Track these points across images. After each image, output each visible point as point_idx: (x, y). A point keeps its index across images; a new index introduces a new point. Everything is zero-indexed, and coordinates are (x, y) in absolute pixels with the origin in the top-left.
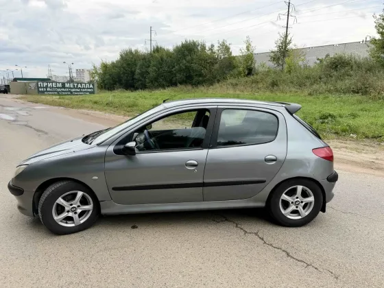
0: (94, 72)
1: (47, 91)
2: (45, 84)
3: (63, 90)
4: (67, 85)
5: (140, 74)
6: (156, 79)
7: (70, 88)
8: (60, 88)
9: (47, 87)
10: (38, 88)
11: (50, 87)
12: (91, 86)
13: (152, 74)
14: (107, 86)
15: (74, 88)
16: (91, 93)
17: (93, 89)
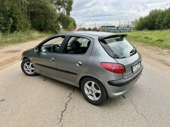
0: (135, 22)
1: (111, 31)
2: (111, 28)
3: (117, 30)
4: (119, 28)
5: (158, 22)
6: (167, 24)
7: (120, 30)
8: (116, 30)
9: (111, 29)
10: (108, 30)
11: (112, 30)
12: (130, 29)
13: (165, 22)
14: (140, 29)
15: (122, 30)
16: (129, 32)
17: (130, 30)
